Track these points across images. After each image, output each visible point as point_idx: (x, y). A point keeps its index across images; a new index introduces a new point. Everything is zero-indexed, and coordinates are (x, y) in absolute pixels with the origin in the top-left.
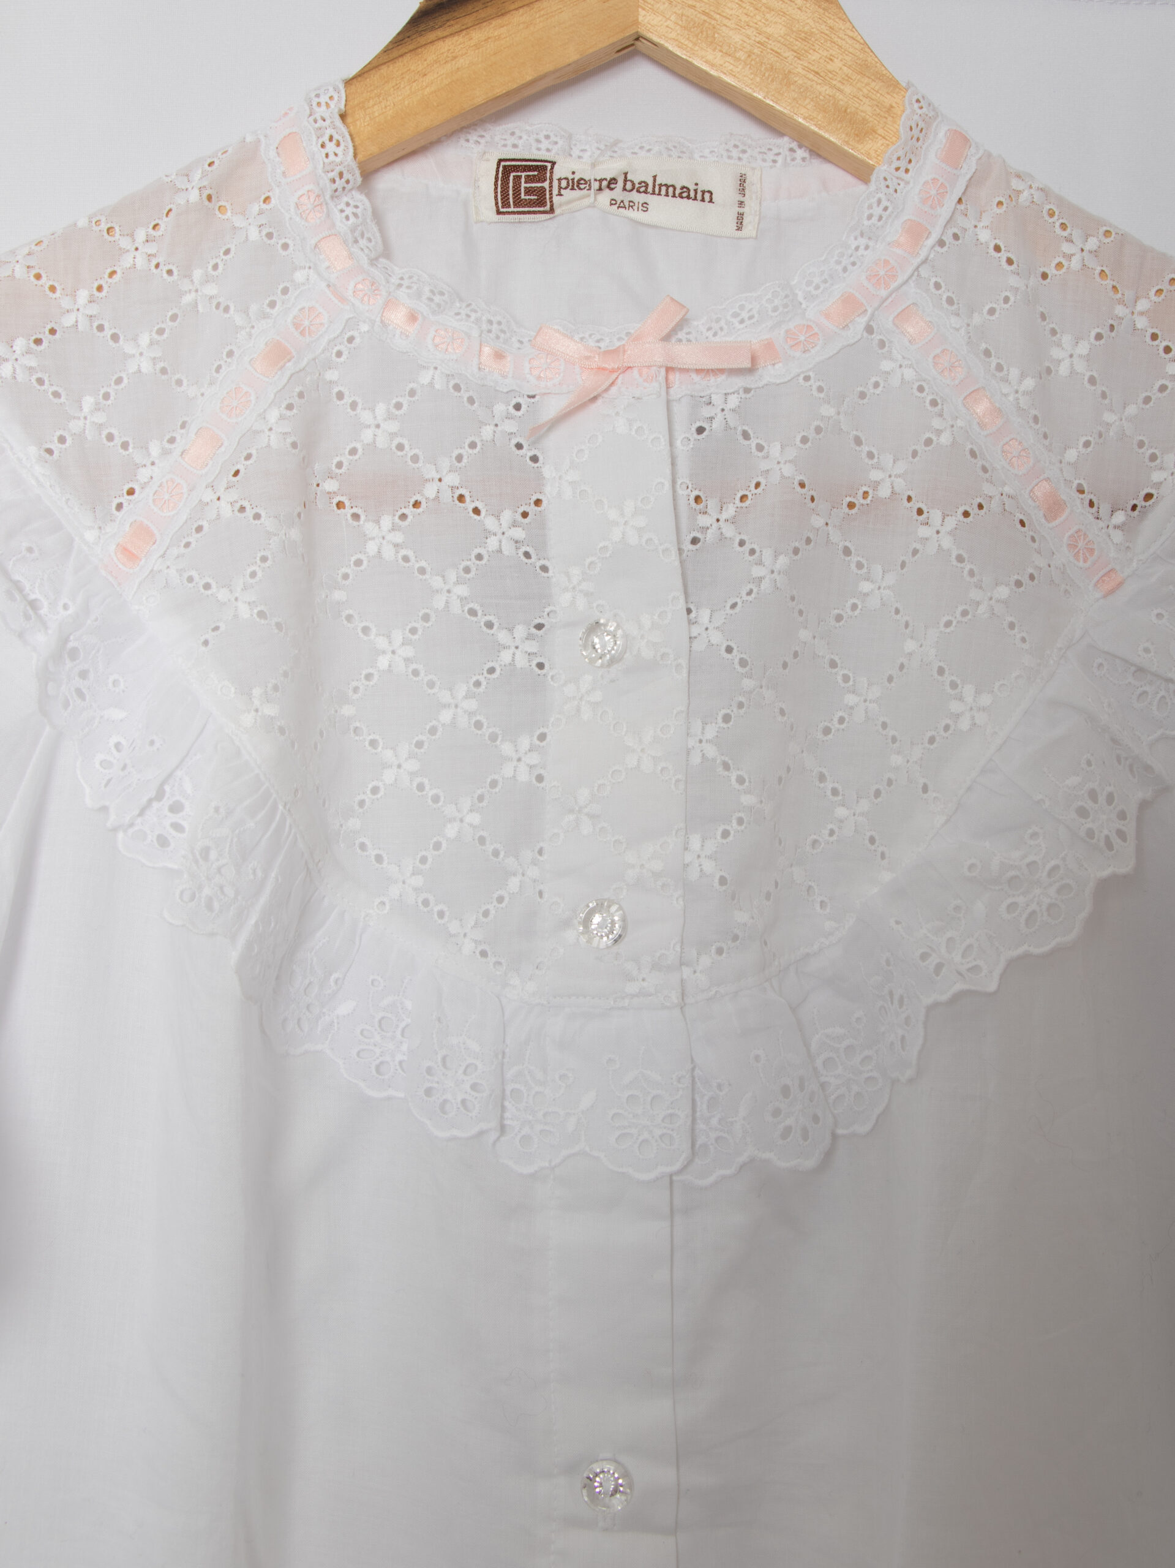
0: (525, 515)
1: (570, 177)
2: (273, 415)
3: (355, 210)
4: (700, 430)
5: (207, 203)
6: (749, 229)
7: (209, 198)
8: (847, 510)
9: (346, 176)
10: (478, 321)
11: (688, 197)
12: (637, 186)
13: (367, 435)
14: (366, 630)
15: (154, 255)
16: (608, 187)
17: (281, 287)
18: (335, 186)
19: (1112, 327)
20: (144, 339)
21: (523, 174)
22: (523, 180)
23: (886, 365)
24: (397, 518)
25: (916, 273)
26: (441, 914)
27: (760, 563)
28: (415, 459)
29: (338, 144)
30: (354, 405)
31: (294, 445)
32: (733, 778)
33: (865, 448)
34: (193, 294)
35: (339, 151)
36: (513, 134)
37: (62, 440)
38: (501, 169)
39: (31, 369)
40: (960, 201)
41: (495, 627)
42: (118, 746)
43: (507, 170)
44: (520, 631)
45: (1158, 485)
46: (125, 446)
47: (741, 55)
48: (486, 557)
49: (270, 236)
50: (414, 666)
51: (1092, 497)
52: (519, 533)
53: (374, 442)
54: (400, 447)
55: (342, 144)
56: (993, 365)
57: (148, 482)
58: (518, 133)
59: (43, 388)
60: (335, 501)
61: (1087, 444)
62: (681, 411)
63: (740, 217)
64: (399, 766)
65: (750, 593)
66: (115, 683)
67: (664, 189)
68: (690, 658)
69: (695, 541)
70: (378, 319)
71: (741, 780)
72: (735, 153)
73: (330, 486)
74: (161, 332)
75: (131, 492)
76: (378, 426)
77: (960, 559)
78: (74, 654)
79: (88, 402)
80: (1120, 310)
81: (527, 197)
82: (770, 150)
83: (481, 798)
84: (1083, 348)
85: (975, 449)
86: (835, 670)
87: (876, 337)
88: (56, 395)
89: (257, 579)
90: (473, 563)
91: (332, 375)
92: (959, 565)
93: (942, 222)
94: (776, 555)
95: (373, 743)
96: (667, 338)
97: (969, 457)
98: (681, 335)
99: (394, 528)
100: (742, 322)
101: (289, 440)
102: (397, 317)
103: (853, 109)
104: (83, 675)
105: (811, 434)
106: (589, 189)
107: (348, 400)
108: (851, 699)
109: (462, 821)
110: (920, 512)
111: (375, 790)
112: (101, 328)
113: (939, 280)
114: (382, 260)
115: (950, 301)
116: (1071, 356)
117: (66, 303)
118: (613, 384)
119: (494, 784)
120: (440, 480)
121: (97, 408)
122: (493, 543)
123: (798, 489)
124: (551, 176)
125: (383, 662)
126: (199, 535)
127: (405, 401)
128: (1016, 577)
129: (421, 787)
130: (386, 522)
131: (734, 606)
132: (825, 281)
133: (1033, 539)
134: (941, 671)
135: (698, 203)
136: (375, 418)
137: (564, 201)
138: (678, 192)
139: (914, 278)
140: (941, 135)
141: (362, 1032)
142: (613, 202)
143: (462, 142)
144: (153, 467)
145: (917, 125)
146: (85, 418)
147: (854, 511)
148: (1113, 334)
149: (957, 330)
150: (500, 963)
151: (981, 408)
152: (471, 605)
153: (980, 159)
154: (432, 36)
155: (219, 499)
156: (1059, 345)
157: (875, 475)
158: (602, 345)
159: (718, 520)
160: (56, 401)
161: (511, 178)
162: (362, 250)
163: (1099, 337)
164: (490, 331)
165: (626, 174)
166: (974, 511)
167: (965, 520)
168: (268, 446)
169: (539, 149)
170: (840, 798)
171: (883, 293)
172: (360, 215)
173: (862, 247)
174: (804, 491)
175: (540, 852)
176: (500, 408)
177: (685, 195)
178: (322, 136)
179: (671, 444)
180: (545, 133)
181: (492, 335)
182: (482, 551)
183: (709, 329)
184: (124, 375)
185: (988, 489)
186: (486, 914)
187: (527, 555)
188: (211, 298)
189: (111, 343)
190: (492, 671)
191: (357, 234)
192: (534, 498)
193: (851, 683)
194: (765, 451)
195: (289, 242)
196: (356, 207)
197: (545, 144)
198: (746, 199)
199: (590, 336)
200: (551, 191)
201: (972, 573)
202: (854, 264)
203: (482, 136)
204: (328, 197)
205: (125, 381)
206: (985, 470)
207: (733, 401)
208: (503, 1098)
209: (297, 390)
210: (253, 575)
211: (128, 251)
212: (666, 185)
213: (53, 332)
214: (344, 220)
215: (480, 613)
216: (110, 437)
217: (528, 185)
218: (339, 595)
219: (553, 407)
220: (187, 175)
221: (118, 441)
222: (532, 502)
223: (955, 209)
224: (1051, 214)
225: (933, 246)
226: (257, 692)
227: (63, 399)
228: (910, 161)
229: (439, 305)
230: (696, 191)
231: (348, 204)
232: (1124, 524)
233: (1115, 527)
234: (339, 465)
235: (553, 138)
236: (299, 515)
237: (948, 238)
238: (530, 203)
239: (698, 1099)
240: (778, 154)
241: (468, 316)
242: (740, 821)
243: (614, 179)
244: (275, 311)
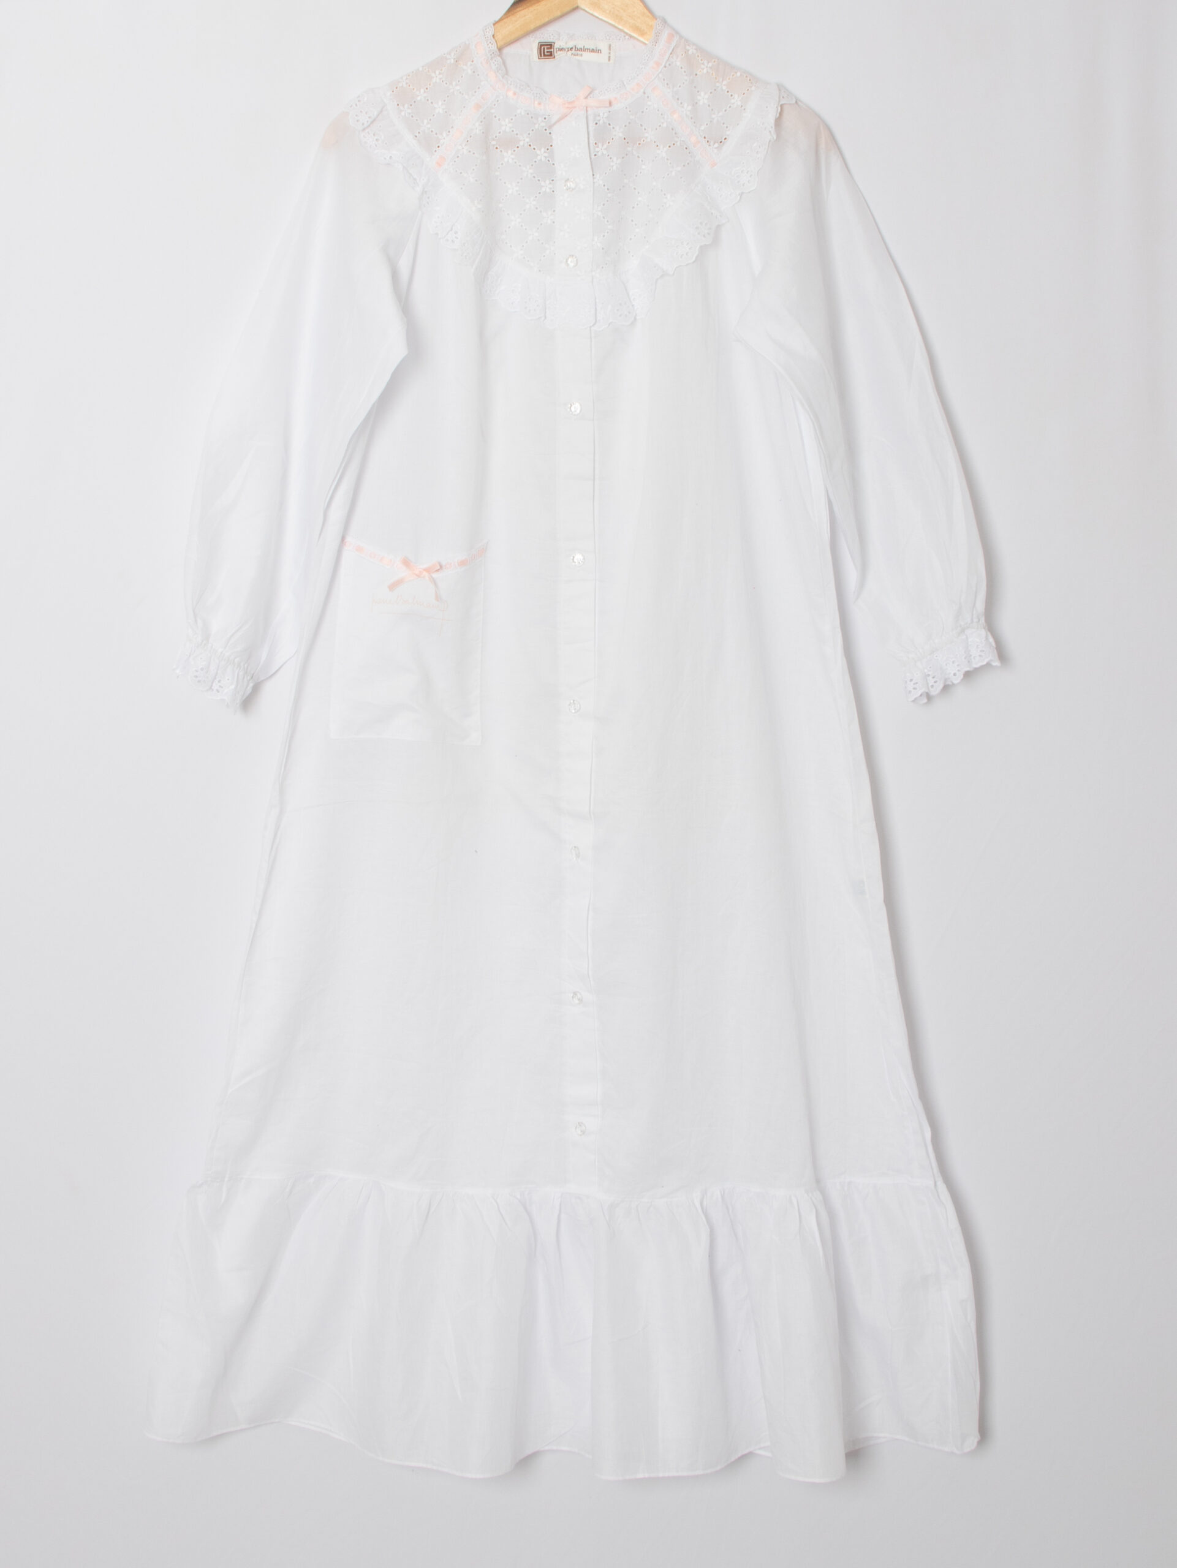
0: (548, 149)
1: (559, 47)
2: (477, 124)
3: (497, 62)
4: (596, 124)
5: (455, 63)
6: (612, 61)
7: (456, 61)
8: (638, 145)
9: (494, 51)
10: (533, 94)
12: (579, 49)
13: (503, 128)
14: (505, 183)
15: (441, 78)
16: (570, 50)
17: (477, 87)
18: (491, 55)
19: (715, 90)
20: (440, 103)
21: (545, 47)
22: (545, 49)
23: (649, 103)
24: (512, 151)
25: (658, 76)
26: (528, 261)
27: (613, 161)
29: (492, 44)
30: (499, 120)
31: (483, 133)
32: (605, 221)
33: (644, 127)
34: (453, 89)
35: (493, 46)
36: (542, 34)
37: (419, 133)
38: (539, 45)
39: (410, 113)
40: (671, 54)
41: (540, 181)
43: (541, 46)
44: (548, 182)
45: (728, 135)
46: (436, 134)
47: (608, 12)
48: (537, 162)
49: (474, 72)
50: (518, 193)
52: (546, 155)
53: (505, 130)
54: (513, 131)
56: (679, 103)
57: (444, 144)
58: (544, 34)
59: (413, 118)
60: (495, 147)
61: (707, 124)
62: (591, 118)
63: (609, 57)
64: (515, 221)
65: (610, 170)
68: (593, 187)
69: (595, 155)
70: (505, 95)
71: (607, 221)
72: (608, 37)
73: (494, 143)
74: (445, 101)
76: (506, 125)
77: (667, 159)
78: (425, 193)
79: (425, 121)
80: (718, 84)
82: (619, 35)
83: (538, 229)
84: (707, 96)
85: (673, 128)
86: (635, 191)
87: (646, 95)
88: (417, 120)
90: (533, 163)
91: (493, 111)
92: (666, 161)
93: (665, 60)
94: (617, 159)
95: (508, 214)
96: (586, 98)
97: (671, 130)
98: (591, 95)
99: (512, 154)
101: (482, 131)
102: (510, 94)
103: (640, 27)
104: (429, 198)
105: (627, 124)
106: (565, 51)
107: (497, 118)
108: (640, 199)
109: (533, 235)
110: (657, 146)
112: (428, 100)
113: (664, 78)
114: (505, 76)
115: (667, 84)
116: (703, 98)
117: (418, 93)
118: (570, 112)
119: (541, 224)
120: (524, 140)
121: (428, 123)
122: (539, 158)
123: (623, 140)
124: (553, 47)
125: (510, 192)
126: (458, 159)
127: (513, 118)
129: (522, 226)
130: (510, 152)
131: (605, 173)
132: (632, 79)
133: (689, 153)
134: (661, 191)
135: (596, 54)
136: (505, 123)
137: (558, 55)
138: (591, 50)
140: (666, 35)
143: (528, 37)
144: (444, 140)
145: (657, 32)
146: (425, 126)
147: (640, 145)
148: (715, 92)
149: (669, 93)
150: (544, 273)
151: (675, 116)
152: (533, 175)
154: (518, 9)
155: (463, 148)
156: (700, 95)
157: (646, 135)
158: (568, 100)
159: (602, 149)
160: (416, 122)
161: (542, 48)
162: (500, 73)
163: (711, 93)
165: (575, 46)
166: (671, 145)
167: (669, 148)
168: (476, 133)
169: (550, 38)
170: (637, 226)
171: (648, 82)
172: (499, 64)
173: (644, 68)
174: (625, 141)
175: (554, 242)
176: (540, 119)
177: (593, 51)
178: (487, 41)
179: (587, 128)
180: (552, 33)
181: (537, 97)
182: (536, 160)
183: (599, 94)
184: (435, 114)
185: (676, 139)
186: (540, 260)
187: (549, 161)
188: (458, 90)
189: (431, 104)
191: (498, 69)
192: (550, 144)
193: (640, 194)
194: (615, 129)
195: (479, 73)
197: (552, 37)
198: (612, 52)
199: (565, 97)
200: (554, 52)
201: (670, 163)
202: (640, 73)
203: (533, 35)
204: (490, 59)
206: (675, 134)
207: (606, 115)
208: (546, 309)
209: (483, 116)
210: (473, 169)
211: (434, 77)
212: (587, 49)
213: (415, 102)
214: (494, 66)
215: (536, 177)
216: (432, 131)
217: (547, 50)
218: (497, 173)
219: (555, 118)
220: (449, 54)
221: (434, 133)
222: (549, 146)
223: (669, 55)
224: (698, 57)
225: (662, 68)
227: (419, 121)
228: (656, 43)
229: (522, 89)
230: (596, 50)
231: (495, 60)
232: (717, 147)
233: (714, 148)
234: (496, 137)
235: (554, 35)
236: (485, 152)
237: (667, 65)
238: (548, 55)
239: (597, 307)
240: (621, 37)
241: (530, 92)
242: (608, 232)
243: (572, 48)
244: (476, 94)
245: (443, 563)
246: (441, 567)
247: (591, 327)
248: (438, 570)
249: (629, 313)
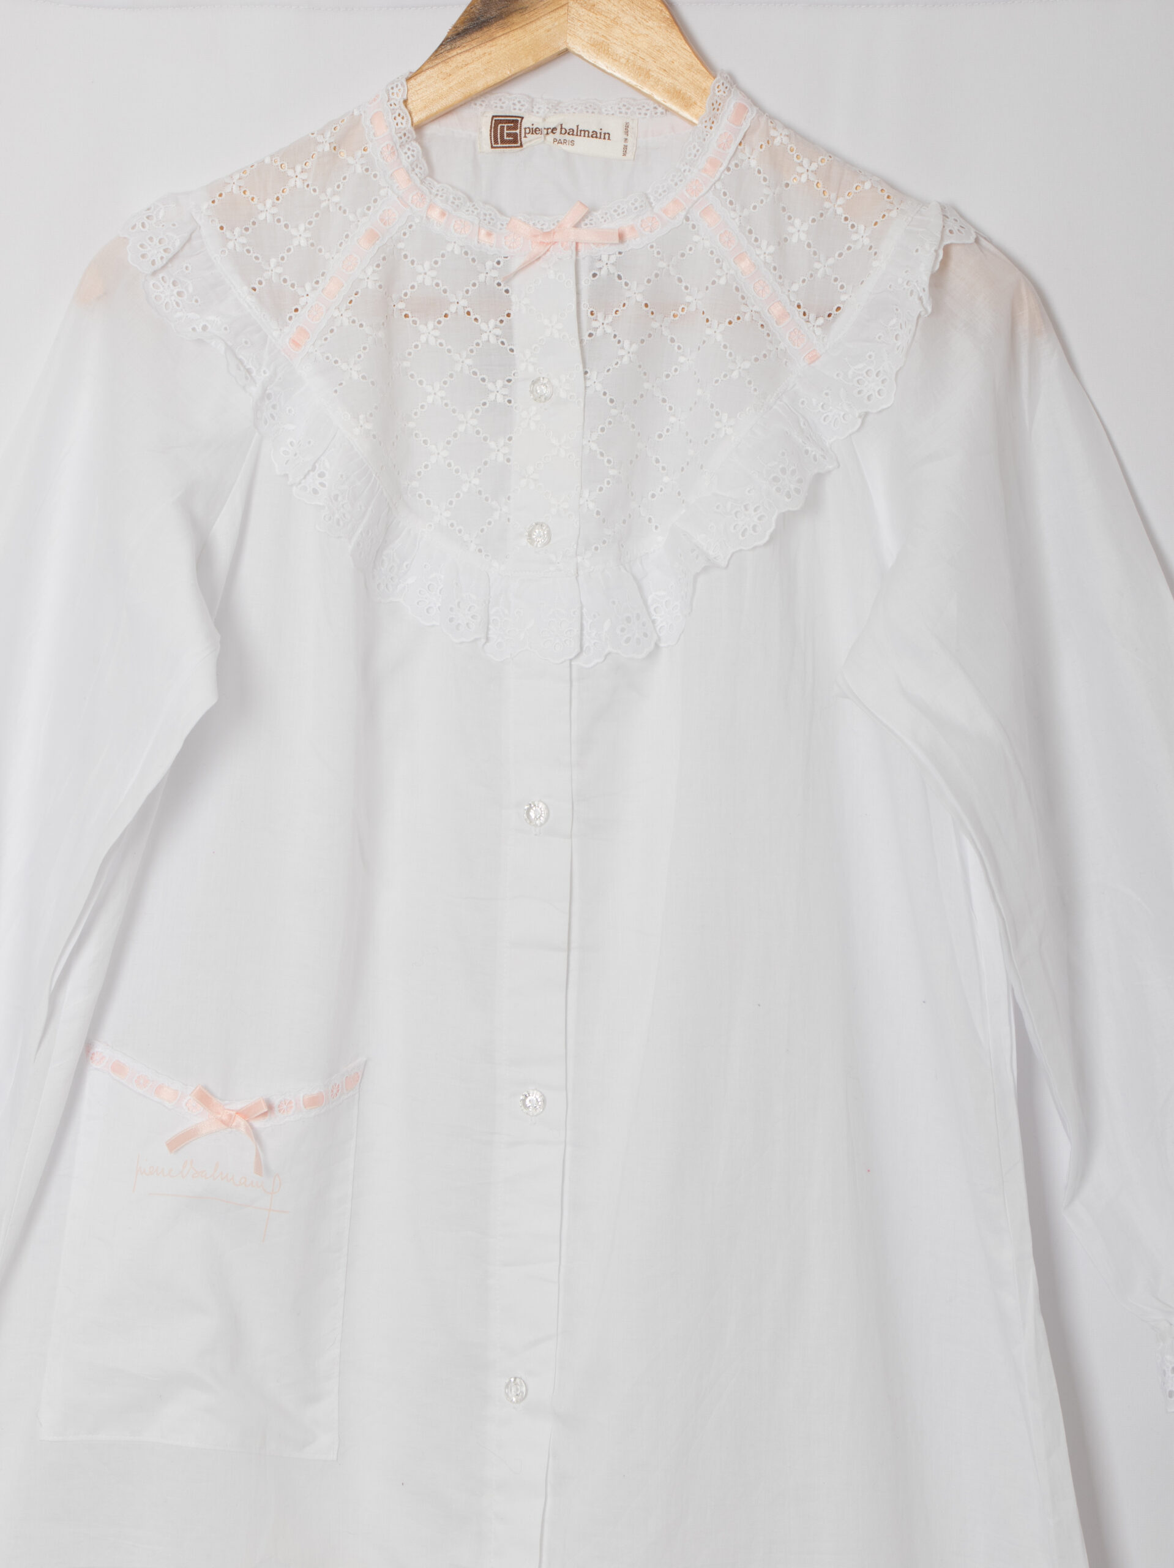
0: (501, 321)
1: (531, 127)
2: (370, 271)
3: (412, 153)
4: (594, 275)
5: (333, 151)
6: (630, 155)
7: (335, 148)
8: (673, 318)
9: (407, 135)
10: (478, 214)
11: (596, 137)
12: (568, 131)
13: (420, 278)
14: (421, 382)
15: (306, 180)
16: (552, 132)
17: (373, 199)
18: (401, 141)
19: (822, 215)
20: (302, 228)
21: (506, 125)
22: (505, 129)
23: (696, 238)
24: (436, 322)
25: (713, 187)
26: (460, 531)
27: (623, 348)
28: (445, 291)
29: (403, 118)
30: (413, 262)
31: (380, 287)
32: (606, 461)
33: (684, 284)
34: (327, 202)
35: (404, 121)
36: (500, 100)
37: (260, 283)
38: (493, 122)
39: (244, 245)
40: (740, 144)
41: (486, 381)
42: (291, 443)
43: (497, 122)
44: (500, 383)
45: (843, 302)
46: (293, 286)
47: (623, 60)
48: (481, 345)
49: (367, 170)
50: (445, 401)
51: (805, 310)
52: (498, 332)
53: (424, 282)
54: (437, 285)
55: (405, 118)
56: (753, 239)
57: (305, 305)
58: (503, 100)
59: (250, 254)
60: (403, 314)
61: (804, 281)
62: (584, 265)
63: (625, 147)
64: (438, 454)
65: (617, 364)
66: (290, 411)
67: (583, 132)
68: (585, 396)
69: (590, 335)
70: (425, 216)
71: (609, 461)
72: (624, 110)
73: (401, 305)
74: (310, 223)
75: (296, 310)
76: (425, 274)
77: (725, 347)
78: (269, 396)
79: (273, 261)
80: (827, 205)
81: (508, 138)
82: (644, 106)
83: (479, 471)
84: (805, 227)
85: (739, 286)
86: (665, 404)
87: (691, 223)
88: (257, 258)
89: (361, 359)
90: (474, 347)
91: (401, 245)
92: (724, 350)
93: (728, 158)
94: (631, 344)
95: (425, 442)
96: (577, 226)
97: (734, 291)
98: (587, 221)
99: (434, 328)
100: (618, 215)
101: (378, 284)
102: (435, 214)
103: (684, 91)
104: (274, 407)
105: (653, 278)
106: (541, 134)
107: (409, 259)
108: (673, 419)
109: (470, 482)
110: (708, 320)
111: (426, 466)
112: (279, 221)
113: (726, 191)
114: (428, 178)
115: (731, 203)
116: (799, 231)
117: (260, 207)
118: (548, 250)
119: (486, 463)
120: (458, 303)
121: (278, 265)
122: (484, 337)
123: (644, 308)
124: (521, 126)
125: (430, 399)
126: (332, 334)
127: (439, 259)
128: (755, 356)
130: (431, 325)
131: (608, 370)
132: (665, 191)
133: (768, 335)
134: (712, 406)
135: (602, 140)
136: (424, 269)
137: (529, 141)
138: (591, 134)
139: (712, 189)
140: (732, 106)
141: (420, 592)
142: (555, 140)
143: (472, 105)
144: (307, 297)
145: (717, 102)
146: (272, 270)
147: (677, 318)
148: (822, 219)
149: (734, 219)
150: (488, 555)
151: (744, 265)
152: (474, 370)
153: (753, 119)
154: (454, 53)
155: (342, 315)
156: (792, 225)
157: (689, 299)
158: (544, 227)
159: (603, 324)
160: (257, 261)
161: (499, 127)
162: (417, 174)
163: (814, 220)
164: (485, 220)
165: (561, 125)
166: (735, 320)
167: (729, 326)
168: (367, 287)
169: (515, 109)
170: (666, 471)
171: (695, 198)
172: (415, 155)
173: (688, 170)
174: (647, 309)
175: (509, 498)
176: (489, 264)
177: (594, 136)
178: (395, 113)
179: (577, 283)
180: (518, 99)
181: (486, 222)
182: (479, 341)
183: (602, 218)
184: (291, 247)
185: (743, 308)
186: (482, 530)
187: (503, 343)
188: (336, 203)
189: (284, 229)
190: (484, 404)
191: (414, 166)
192: (507, 313)
193: (673, 410)
194: (629, 286)
195: (377, 173)
196: (413, 151)
197: (518, 106)
198: (629, 138)
199: (539, 222)
200: (520, 135)
201: (730, 354)
202: (681, 181)
203: (483, 101)
204: (398, 147)
205: (292, 250)
206: (743, 298)
207: (613, 259)
208: (488, 624)
209: (382, 256)
210: (359, 356)
211: (292, 177)
212: (584, 130)
213: (254, 223)
214: (407, 159)
215: (478, 374)
216: (285, 281)
217: (508, 132)
218: (406, 364)
219: (516, 264)
220: (323, 134)
221: (289, 283)
222: (505, 314)
223: (737, 148)
224: (792, 150)
225: (723, 172)
226: (361, 417)
227: (260, 260)
228: (713, 123)
229: (458, 206)
230: (601, 133)
231: (409, 149)
232: (823, 325)
233: (817, 326)
234: (406, 294)
235: (523, 103)
236: (383, 324)
237: (732, 166)
238: (509, 142)
239: (584, 622)
240: (648, 110)
241: (473, 212)
242: (608, 483)
243: (555, 128)
244: (370, 212)
245: (276, 1102)
246: (270, 1107)
247: (571, 660)
248: (265, 1114)
249: (646, 635)
